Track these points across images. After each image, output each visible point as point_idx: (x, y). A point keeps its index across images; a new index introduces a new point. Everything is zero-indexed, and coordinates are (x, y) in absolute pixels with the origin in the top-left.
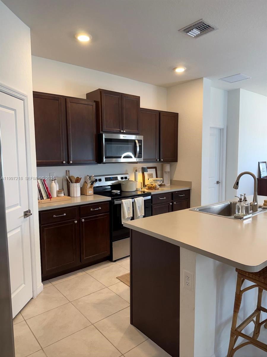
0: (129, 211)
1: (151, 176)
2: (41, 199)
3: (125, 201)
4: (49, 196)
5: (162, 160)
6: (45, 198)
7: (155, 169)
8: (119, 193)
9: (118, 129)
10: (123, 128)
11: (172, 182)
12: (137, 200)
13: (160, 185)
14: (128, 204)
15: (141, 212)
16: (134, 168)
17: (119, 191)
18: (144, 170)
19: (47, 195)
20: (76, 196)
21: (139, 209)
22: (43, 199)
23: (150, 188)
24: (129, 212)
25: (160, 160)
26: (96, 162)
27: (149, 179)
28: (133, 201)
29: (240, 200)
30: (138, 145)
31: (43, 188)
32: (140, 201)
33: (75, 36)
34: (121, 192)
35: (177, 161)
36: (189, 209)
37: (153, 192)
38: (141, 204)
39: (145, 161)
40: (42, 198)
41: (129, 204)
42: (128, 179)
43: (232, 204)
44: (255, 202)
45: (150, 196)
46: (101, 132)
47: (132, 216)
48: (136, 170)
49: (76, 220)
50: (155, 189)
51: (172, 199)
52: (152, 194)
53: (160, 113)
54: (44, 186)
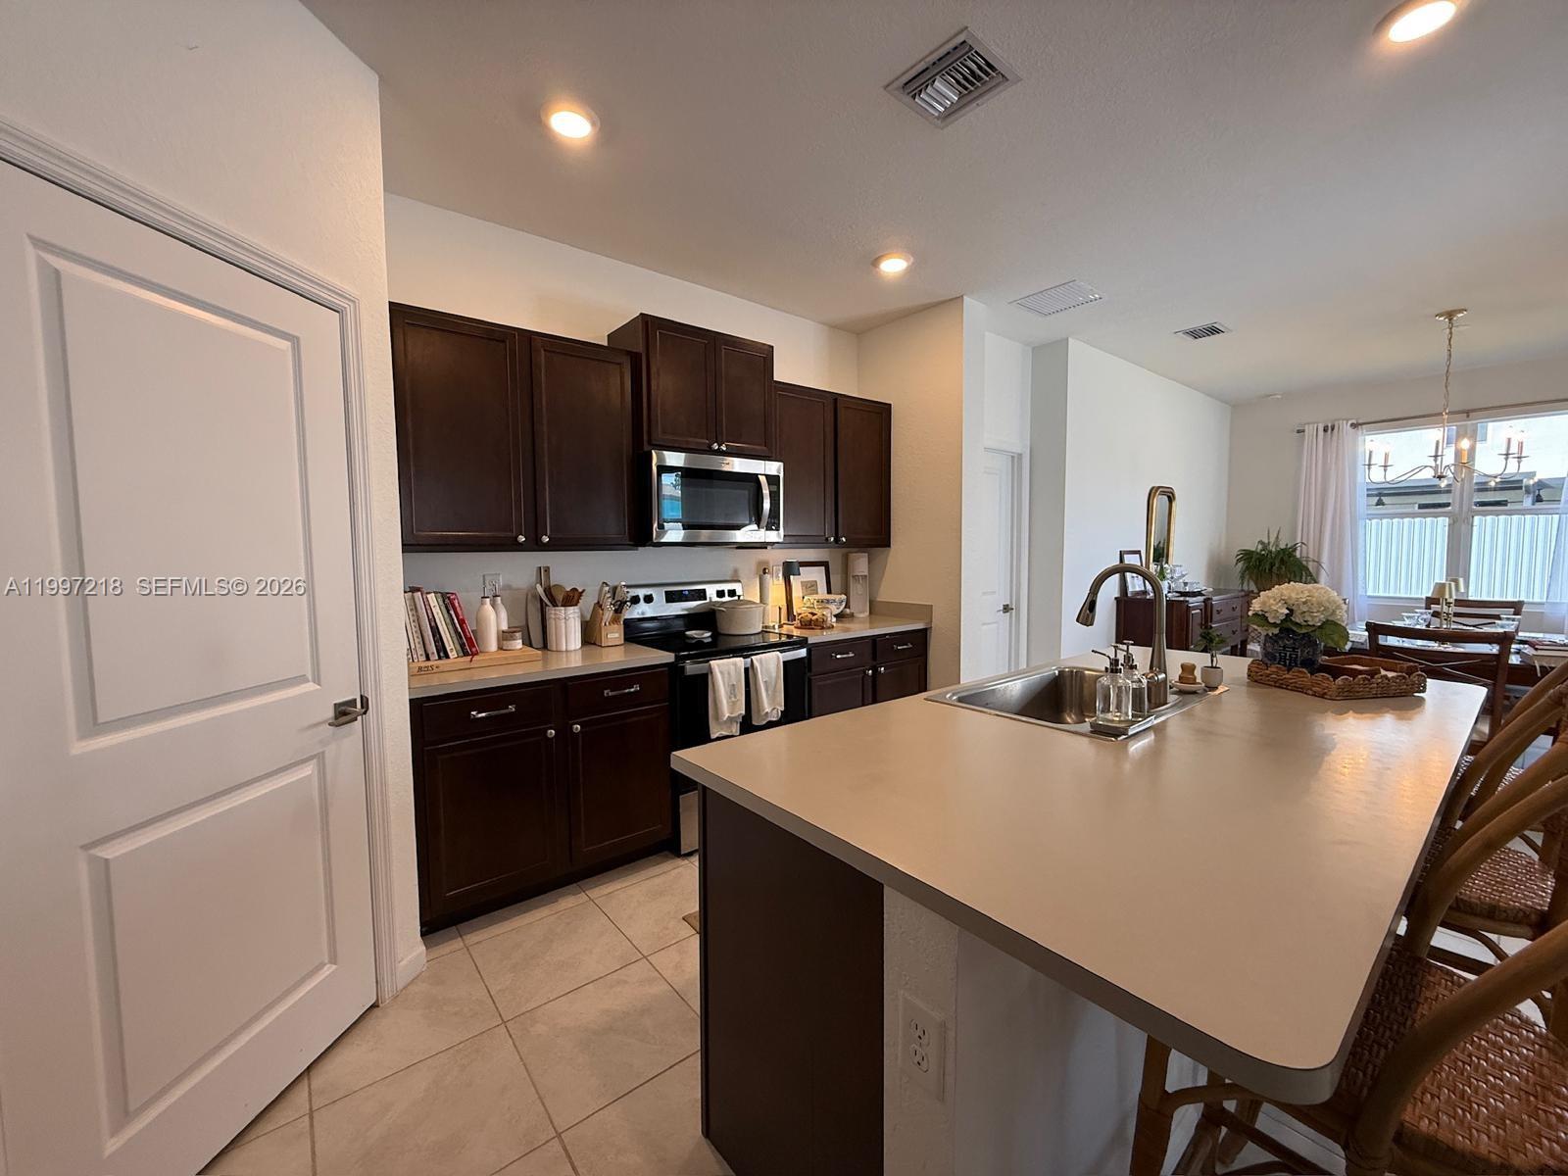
0: (735, 697)
1: (811, 588)
2: (440, 658)
3: (718, 665)
4: (469, 645)
5: (844, 539)
6: (453, 655)
7: (823, 568)
8: (710, 640)
9: (702, 438)
10: (719, 438)
11: (875, 609)
12: (761, 662)
13: (839, 617)
14: (729, 674)
15: (773, 699)
16: (760, 563)
17: (709, 634)
18: (789, 570)
19: (462, 646)
20: (564, 649)
21: (767, 690)
22: (447, 657)
23: (807, 624)
24: (733, 699)
25: (837, 540)
26: (630, 540)
27: (806, 598)
28: (749, 665)
29: (1111, 664)
30: (766, 492)
31: (448, 621)
32: (770, 665)
33: (543, 118)
34: (716, 635)
35: (888, 545)
36: (924, 695)
37: (815, 637)
38: (774, 675)
39: (792, 541)
40: (442, 654)
41: (733, 673)
42: (739, 596)
43: (1065, 675)
44: (1160, 672)
45: (805, 650)
46: (646, 448)
47: (743, 712)
48: (765, 569)
49: (551, 728)
50: (823, 628)
51: (874, 658)
52: (810, 642)
53: (836, 400)
54: (451, 616)
